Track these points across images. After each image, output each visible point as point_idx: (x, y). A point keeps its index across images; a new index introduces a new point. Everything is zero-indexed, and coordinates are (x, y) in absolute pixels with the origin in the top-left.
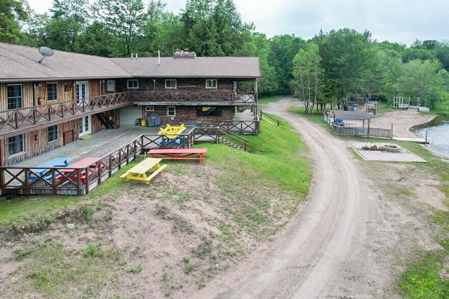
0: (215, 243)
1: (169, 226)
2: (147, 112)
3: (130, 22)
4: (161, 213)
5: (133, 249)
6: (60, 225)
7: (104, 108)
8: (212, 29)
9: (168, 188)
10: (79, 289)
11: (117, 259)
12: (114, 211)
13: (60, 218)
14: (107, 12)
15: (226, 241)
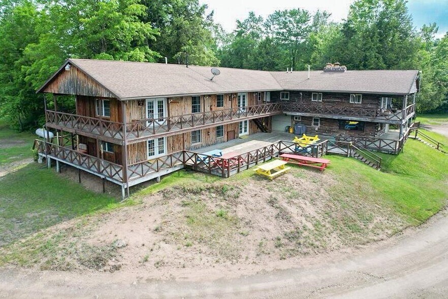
0: (306, 234)
1: (275, 212)
2: (295, 121)
3: (296, 35)
4: (272, 202)
5: (247, 221)
6: (207, 193)
7: (262, 115)
8: (375, 38)
9: (285, 185)
10: (209, 233)
11: (236, 224)
12: (241, 192)
13: (208, 189)
14: (277, 27)
15: (315, 235)
